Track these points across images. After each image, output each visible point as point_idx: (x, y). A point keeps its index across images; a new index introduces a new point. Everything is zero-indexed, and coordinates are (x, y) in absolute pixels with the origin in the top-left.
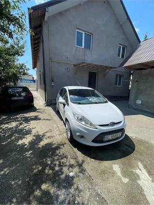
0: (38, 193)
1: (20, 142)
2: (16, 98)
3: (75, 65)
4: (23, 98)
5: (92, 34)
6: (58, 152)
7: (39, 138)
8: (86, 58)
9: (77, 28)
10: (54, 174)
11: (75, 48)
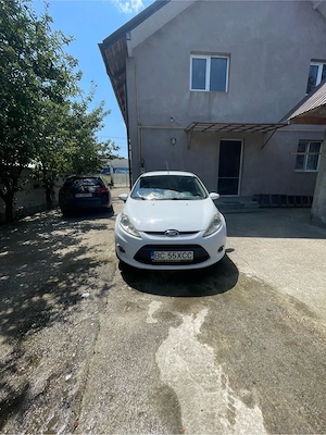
0: (35, 299)
1: (58, 252)
2: (81, 195)
3: (187, 131)
4: (91, 195)
5: (230, 55)
6: (91, 269)
7: (83, 250)
8: (214, 112)
9: (192, 53)
10: (67, 288)
11: (187, 96)
